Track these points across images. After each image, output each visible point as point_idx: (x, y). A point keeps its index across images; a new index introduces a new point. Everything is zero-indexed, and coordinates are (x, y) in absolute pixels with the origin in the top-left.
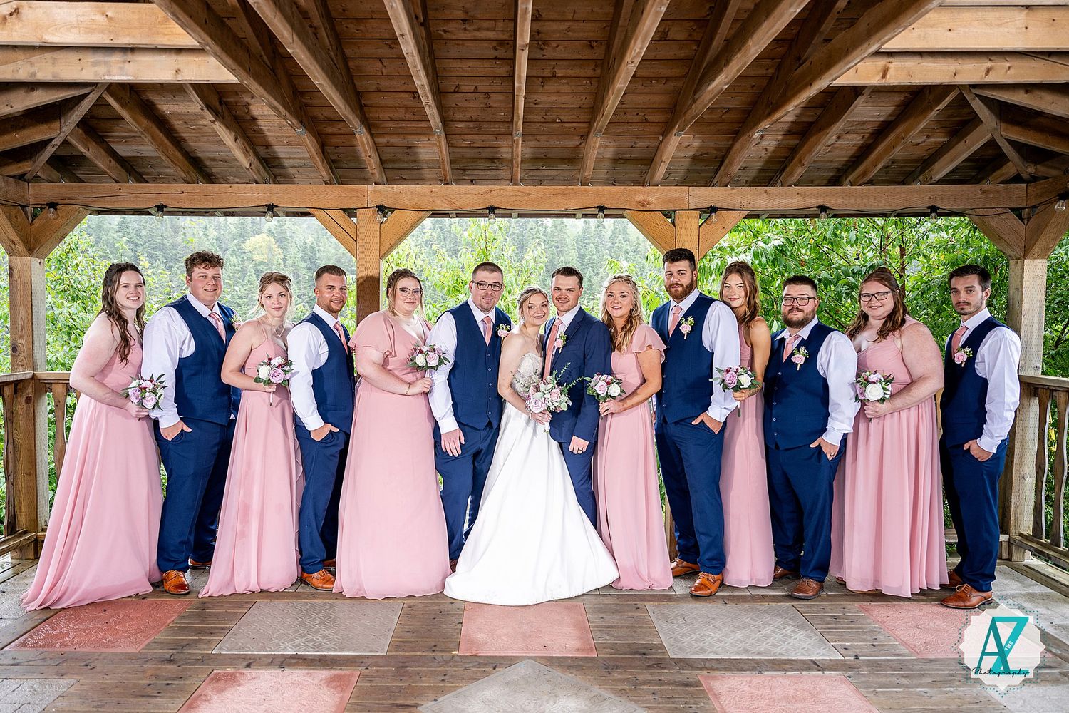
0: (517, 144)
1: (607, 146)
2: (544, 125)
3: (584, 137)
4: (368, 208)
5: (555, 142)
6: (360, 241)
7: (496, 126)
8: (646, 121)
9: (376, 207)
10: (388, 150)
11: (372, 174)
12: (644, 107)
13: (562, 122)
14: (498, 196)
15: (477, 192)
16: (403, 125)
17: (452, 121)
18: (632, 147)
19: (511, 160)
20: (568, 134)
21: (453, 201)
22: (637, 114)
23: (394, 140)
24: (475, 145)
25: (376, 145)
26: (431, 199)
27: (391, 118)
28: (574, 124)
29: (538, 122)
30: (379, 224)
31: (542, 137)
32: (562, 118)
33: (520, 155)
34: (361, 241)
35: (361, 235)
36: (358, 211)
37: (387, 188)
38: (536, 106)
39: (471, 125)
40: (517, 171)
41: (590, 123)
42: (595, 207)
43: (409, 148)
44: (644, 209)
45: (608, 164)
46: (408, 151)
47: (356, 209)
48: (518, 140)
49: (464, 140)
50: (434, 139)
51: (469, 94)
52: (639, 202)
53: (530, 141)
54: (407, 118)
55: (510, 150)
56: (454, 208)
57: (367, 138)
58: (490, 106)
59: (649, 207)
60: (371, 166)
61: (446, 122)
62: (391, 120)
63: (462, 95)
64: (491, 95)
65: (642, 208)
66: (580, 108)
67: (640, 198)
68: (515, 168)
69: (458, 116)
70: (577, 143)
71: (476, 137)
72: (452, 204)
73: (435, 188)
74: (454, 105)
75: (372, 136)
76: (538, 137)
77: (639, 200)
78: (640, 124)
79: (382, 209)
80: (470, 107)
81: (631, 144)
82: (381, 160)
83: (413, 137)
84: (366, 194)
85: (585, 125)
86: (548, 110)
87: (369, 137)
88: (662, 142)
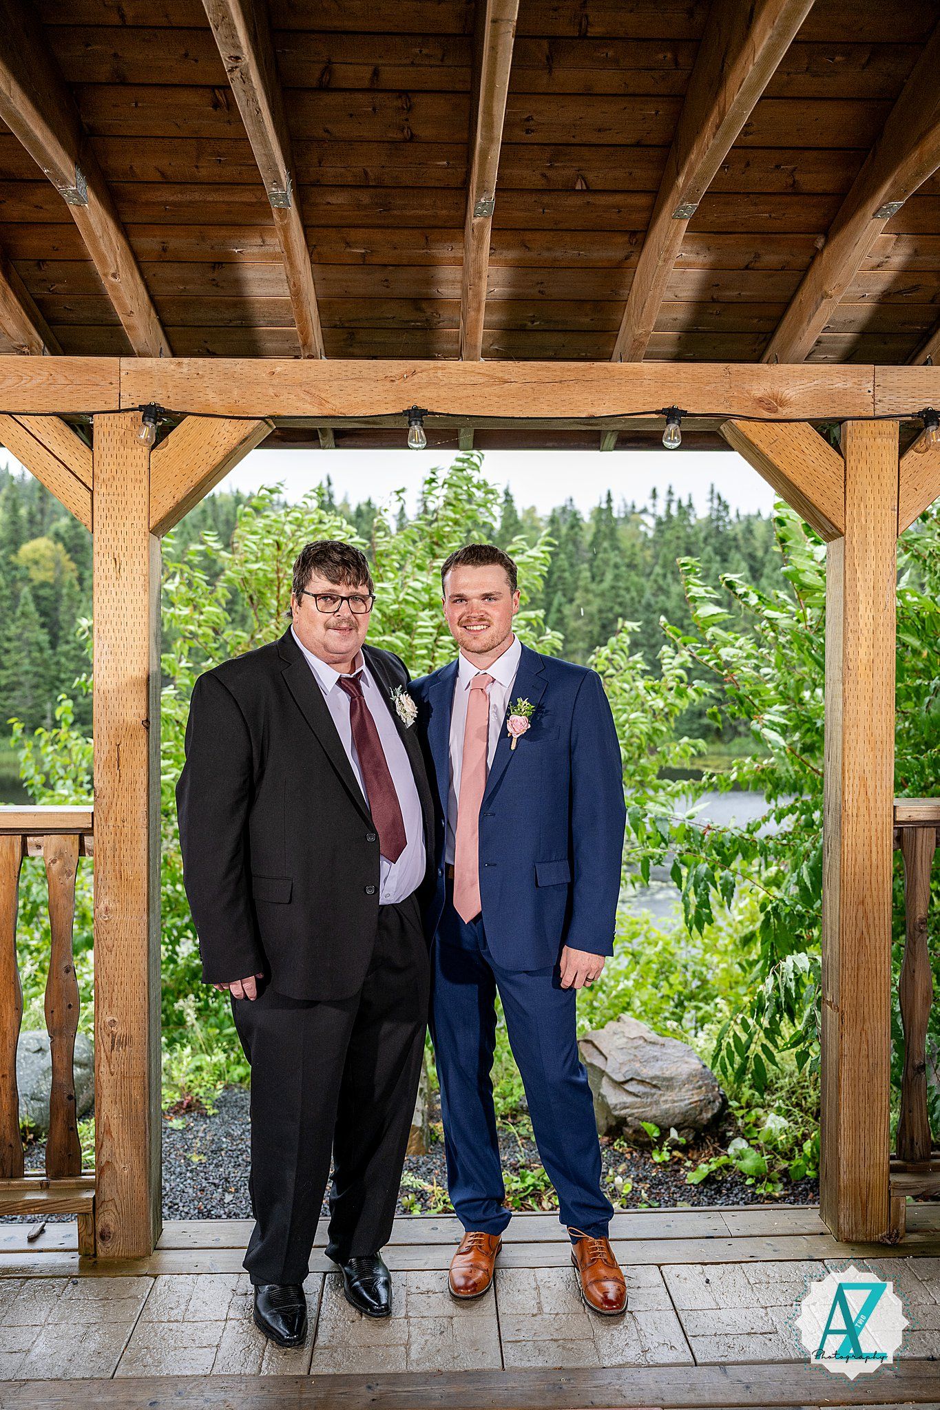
0: (480, 240)
1: (689, 265)
2: (546, 199)
3: (639, 236)
4: (119, 411)
5: (567, 253)
6: (100, 490)
7: (427, 202)
8: (794, 190)
9: (141, 408)
10: (167, 271)
11: (130, 327)
12: (800, 143)
13: (589, 191)
14: (429, 384)
15: (381, 376)
16: (197, 196)
17: (317, 184)
18: (747, 268)
19: (459, 305)
20: (599, 230)
21: (323, 395)
22: (778, 167)
23: (179, 242)
24: (375, 260)
25: (136, 256)
26: (271, 391)
27: (163, 174)
28: (618, 199)
29: (531, 191)
30: (146, 450)
31: (538, 235)
32: (591, 176)
33: (485, 275)
34: (103, 490)
35: (106, 476)
36: (96, 421)
37: (167, 364)
38: (531, 137)
39: (365, 197)
40: (477, 321)
41: (657, 194)
42: (657, 412)
43: (216, 265)
44: (773, 416)
45: (681, 314)
46: (215, 275)
47: (91, 414)
48: (481, 226)
49: (348, 245)
50: (275, 243)
51: (359, 96)
52: (760, 400)
53: (508, 247)
54: (203, 173)
55: (459, 276)
56: (326, 413)
57: (105, 230)
58: (412, 138)
59: (784, 413)
60: (123, 306)
61: (303, 191)
62: (166, 181)
63: (337, 98)
64: (417, 99)
65: (766, 415)
66: (638, 144)
67: (760, 389)
68: (472, 313)
69: (332, 171)
70: (617, 254)
71: (377, 235)
72: (322, 402)
73: (283, 365)
74: (319, 133)
75: (124, 229)
76: (528, 236)
77: (758, 394)
78: (778, 199)
79: (151, 412)
80: (362, 141)
81: (744, 259)
82: (152, 298)
83: (224, 232)
84: (115, 379)
85: (642, 200)
86: (559, 150)
87: (111, 224)
88: (818, 252)
